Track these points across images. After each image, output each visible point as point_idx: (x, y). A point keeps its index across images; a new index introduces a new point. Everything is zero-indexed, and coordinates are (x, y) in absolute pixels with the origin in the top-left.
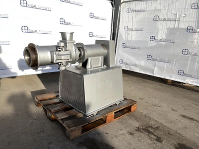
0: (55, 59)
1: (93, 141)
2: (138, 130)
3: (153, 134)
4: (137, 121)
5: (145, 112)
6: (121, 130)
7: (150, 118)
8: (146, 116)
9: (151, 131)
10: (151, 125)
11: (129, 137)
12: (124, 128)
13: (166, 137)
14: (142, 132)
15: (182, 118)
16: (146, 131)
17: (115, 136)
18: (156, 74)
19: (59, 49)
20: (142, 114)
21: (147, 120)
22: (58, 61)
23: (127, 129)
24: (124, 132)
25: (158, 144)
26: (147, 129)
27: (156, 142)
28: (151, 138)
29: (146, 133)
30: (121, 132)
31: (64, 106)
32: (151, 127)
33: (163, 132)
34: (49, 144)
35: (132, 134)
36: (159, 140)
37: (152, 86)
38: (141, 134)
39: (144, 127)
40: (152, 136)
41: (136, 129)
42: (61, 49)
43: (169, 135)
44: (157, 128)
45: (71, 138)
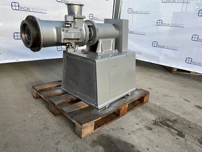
0: (63, 37)
1: (109, 138)
2: (155, 123)
3: (172, 128)
4: (152, 114)
5: (158, 104)
6: (137, 124)
7: (165, 111)
8: (160, 108)
9: (170, 124)
10: (168, 118)
11: (148, 132)
12: (140, 121)
13: (187, 131)
14: (160, 126)
15: (197, 109)
16: (164, 125)
17: (133, 132)
18: (161, 62)
19: (67, 25)
20: (155, 105)
21: (163, 112)
22: (66, 41)
23: (144, 123)
24: (141, 126)
25: (182, 139)
26: (165, 122)
27: (178, 137)
28: (172, 133)
29: (165, 127)
30: (137, 127)
31: (70, 98)
32: (169, 120)
33: (182, 125)
34: (57, 144)
35: (150, 129)
36: (181, 134)
37: (157, 75)
38: (160, 128)
39: (161, 120)
40: (173, 130)
41: (153, 122)
42: (69, 25)
43: (189, 129)
44: (175, 121)
45: (83, 136)
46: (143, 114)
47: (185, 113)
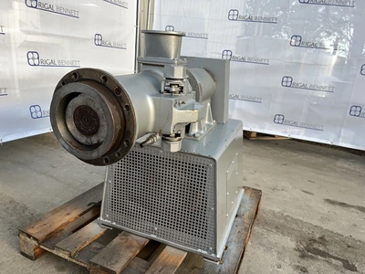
2: (302, 254)
3: (329, 256)
4: (283, 234)
5: (276, 209)
6: (279, 267)
7: (295, 221)
8: (284, 217)
9: (321, 249)
10: (310, 236)
12: (279, 258)
13: (351, 256)
16: (316, 254)
21: (295, 227)
23: (287, 261)
24: (288, 268)
26: (313, 248)
28: (336, 267)
32: (314, 241)
33: (337, 245)
35: (304, 270)
36: (348, 265)
39: (305, 245)
41: (298, 253)
44: (323, 239)
46: (271, 239)
47: (323, 219)
